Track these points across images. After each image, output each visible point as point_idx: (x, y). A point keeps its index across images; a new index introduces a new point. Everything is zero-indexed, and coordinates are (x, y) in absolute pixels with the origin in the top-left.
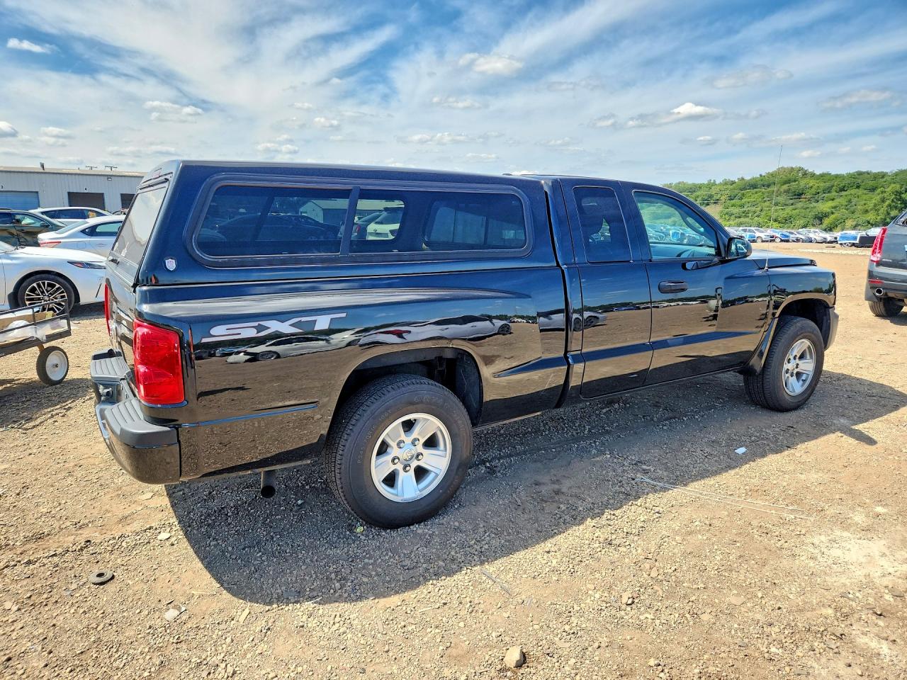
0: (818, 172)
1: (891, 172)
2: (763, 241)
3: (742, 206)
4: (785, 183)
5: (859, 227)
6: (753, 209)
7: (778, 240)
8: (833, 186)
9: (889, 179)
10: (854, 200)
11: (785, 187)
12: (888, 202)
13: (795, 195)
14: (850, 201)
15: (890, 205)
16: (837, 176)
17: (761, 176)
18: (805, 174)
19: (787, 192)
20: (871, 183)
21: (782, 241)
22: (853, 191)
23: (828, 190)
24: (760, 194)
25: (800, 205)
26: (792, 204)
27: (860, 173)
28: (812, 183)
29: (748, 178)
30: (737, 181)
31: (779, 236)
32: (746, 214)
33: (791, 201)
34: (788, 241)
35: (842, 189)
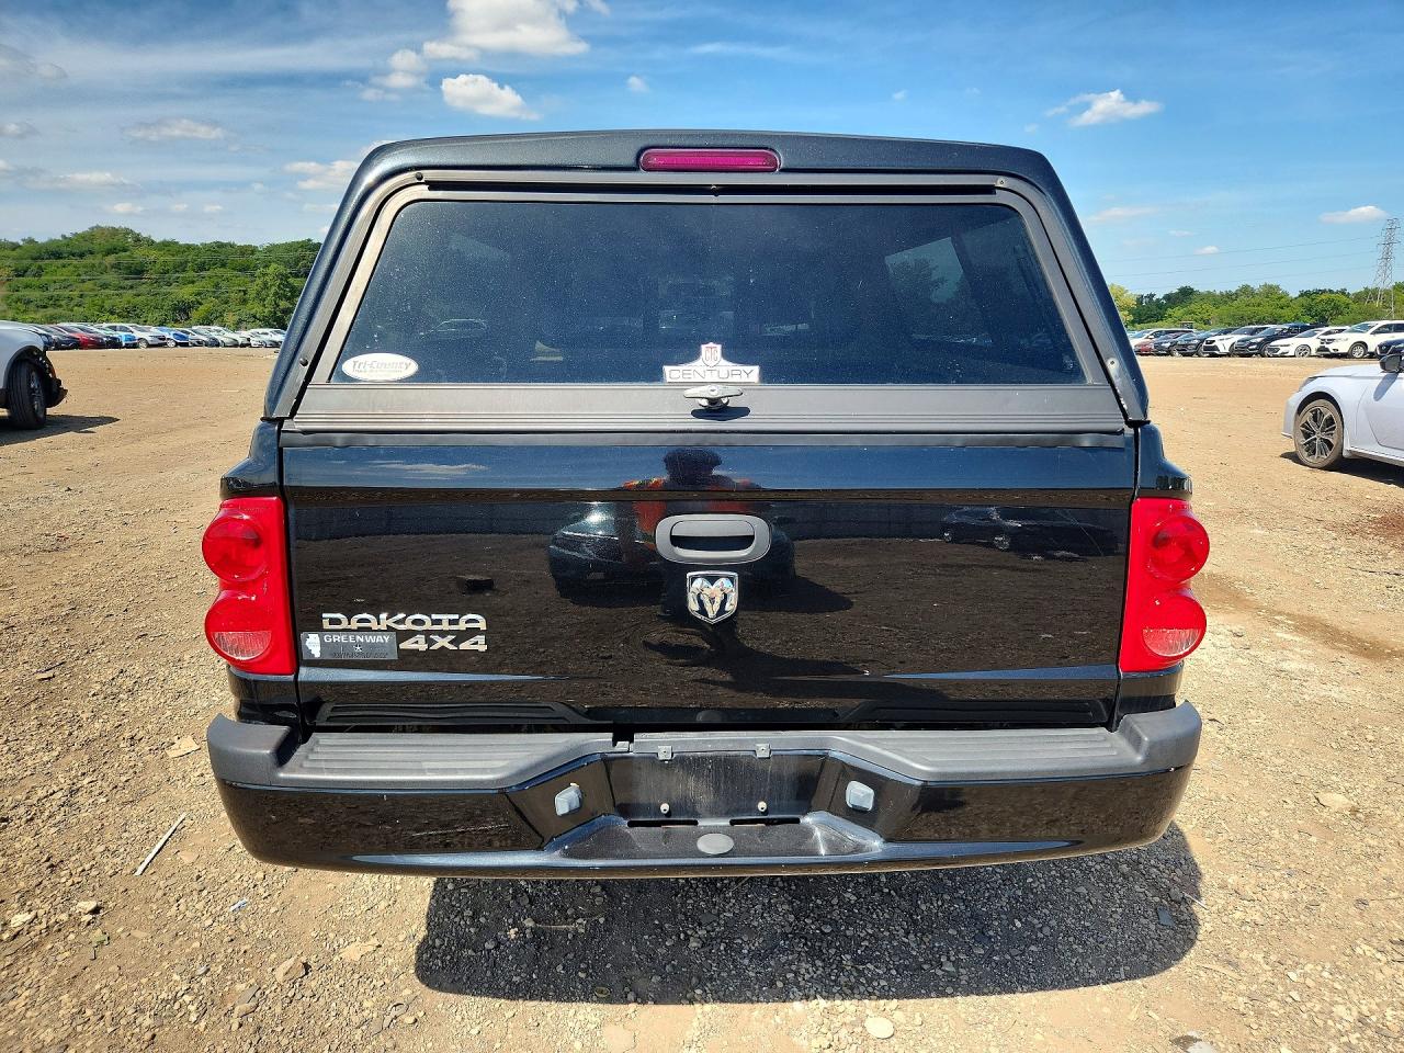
0: (158, 239)
1: (261, 246)
2: (149, 346)
3: (44, 288)
4: (109, 253)
5: (244, 324)
6: (67, 293)
7: (171, 344)
8: (187, 262)
9: (261, 256)
10: (223, 285)
11: (111, 259)
12: (273, 289)
13: (131, 273)
14: (217, 286)
15: (276, 293)
16: (189, 247)
17: (64, 237)
18: (138, 239)
19: (117, 266)
20: (241, 260)
21: (177, 344)
22: (219, 271)
23: (181, 267)
24: (71, 268)
25: (143, 289)
26: (132, 287)
27: (221, 245)
28: (153, 254)
29: (41, 239)
30: (21, 243)
31: (172, 337)
32: (55, 302)
33: (129, 283)
34: (186, 345)
35: (202, 268)
